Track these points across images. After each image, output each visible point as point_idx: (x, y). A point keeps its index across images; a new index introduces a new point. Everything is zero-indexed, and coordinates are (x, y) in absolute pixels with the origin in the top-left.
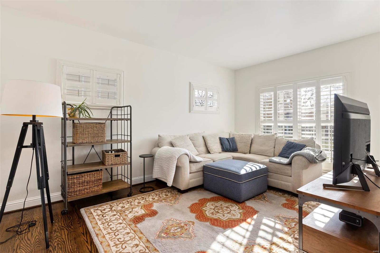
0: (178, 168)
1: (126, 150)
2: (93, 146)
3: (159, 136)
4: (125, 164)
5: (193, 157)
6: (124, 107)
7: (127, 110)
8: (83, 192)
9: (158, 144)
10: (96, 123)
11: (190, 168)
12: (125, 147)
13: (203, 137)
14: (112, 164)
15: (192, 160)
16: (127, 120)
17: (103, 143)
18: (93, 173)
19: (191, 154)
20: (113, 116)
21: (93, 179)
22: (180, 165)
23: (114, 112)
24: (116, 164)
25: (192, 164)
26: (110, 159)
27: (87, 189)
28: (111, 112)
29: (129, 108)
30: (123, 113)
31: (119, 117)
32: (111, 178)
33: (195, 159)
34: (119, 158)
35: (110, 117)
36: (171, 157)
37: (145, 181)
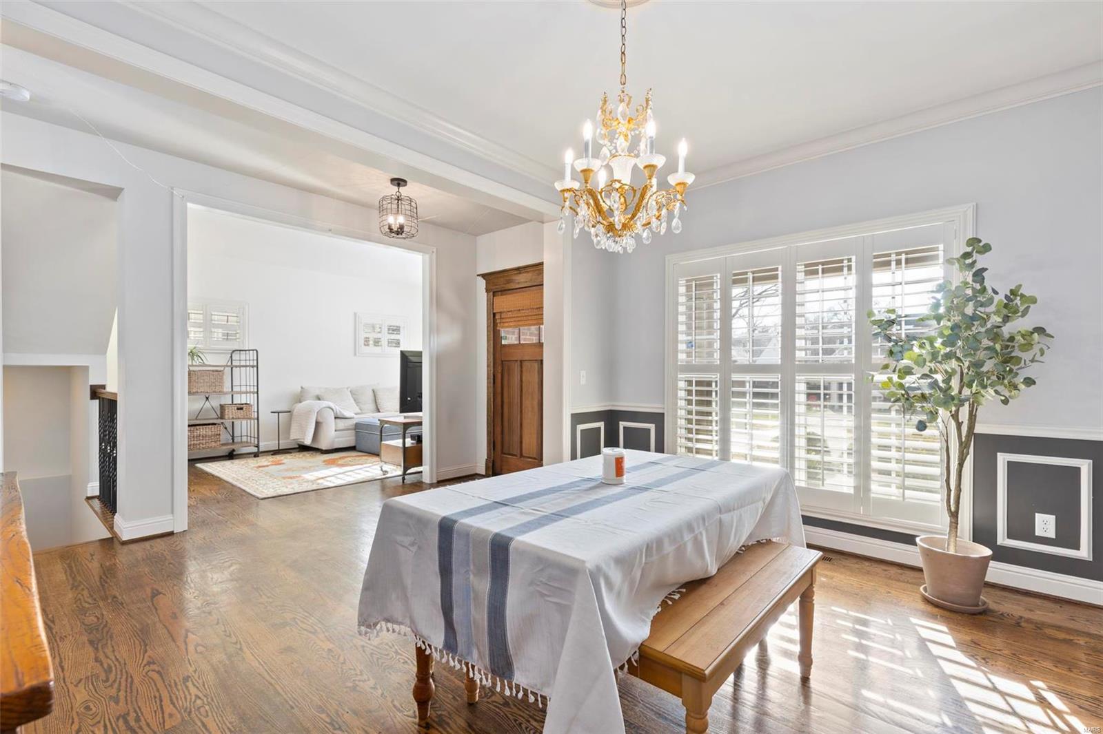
0: (318, 424)
1: (252, 403)
2: (207, 398)
3: (302, 388)
4: (250, 419)
5: (340, 412)
6: (249, 350)
7: (252, 355)
8: (198, 447)
9: (299, 398)
10: (213, 371)
11: (336, 424)
12: (251, 399)
13: (373, 391)
14: (233, 418)
15: (339, 415)
16: (253, 367)
17: (221, 393)
18: (210, 426)
19: (337, 408)
20: (233, 362)
21: (210, 433)
22: (320, 420)
23: (236, 356)
24: (239, 418)
25: (338, 420)
26: (230, 413)
27: (203, 444)
28: (231, 357)
29: (255, 352)
30: (248, 359)
31: (243, 363)
32: (233, 439)
33: (343, 415)
34: (241, 411)
35: (229, 364)
36: (310, 411)
37: (280, 448)
